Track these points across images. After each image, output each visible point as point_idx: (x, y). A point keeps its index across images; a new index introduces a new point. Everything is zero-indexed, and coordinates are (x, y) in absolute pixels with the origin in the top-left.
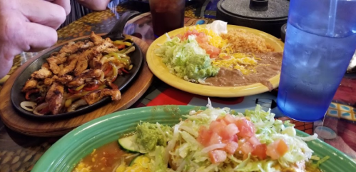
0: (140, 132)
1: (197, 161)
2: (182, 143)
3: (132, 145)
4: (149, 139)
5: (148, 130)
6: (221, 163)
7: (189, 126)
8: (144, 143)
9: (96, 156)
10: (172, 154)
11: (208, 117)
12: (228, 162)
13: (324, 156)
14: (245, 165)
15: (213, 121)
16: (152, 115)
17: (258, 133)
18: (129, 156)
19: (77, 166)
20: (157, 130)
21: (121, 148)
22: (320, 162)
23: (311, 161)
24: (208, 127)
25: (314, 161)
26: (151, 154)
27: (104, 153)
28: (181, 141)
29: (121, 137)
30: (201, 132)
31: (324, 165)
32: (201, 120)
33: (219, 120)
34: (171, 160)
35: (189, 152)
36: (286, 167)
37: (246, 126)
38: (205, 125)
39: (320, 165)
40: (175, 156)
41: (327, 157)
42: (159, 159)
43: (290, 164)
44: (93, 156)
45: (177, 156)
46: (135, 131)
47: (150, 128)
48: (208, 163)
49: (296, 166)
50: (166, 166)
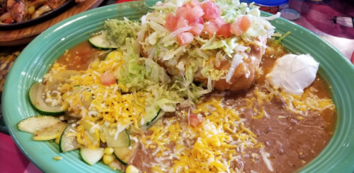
0: (108, 28)
1: (166, 45)
2: (151, 33)
3: (104, 43)
4: (118, 34)
5: (116, 26)
6: (188, 44)
7: (156, 16)
8: (115, 39)
9: (69, 56)
10: (143, 44)
11: (174, 6)
12: (195, 44)
13: (286, 32)
14: (211, 44)
15: (179, 8)
16: (119, 12)
17: (223, 15)
18: (102, 53)
19: (52, 67)
20: (126, 26)
21: (93, 46)
22: (282, 38)
23: (274, 38)
24: (174, 14)
25: (277, 38)
26: (122, 48)
27: (77, 53)
28: (150, 31)
29: (91, 37)
30: (168, 19)
31: (286, 40)
32: (168, 9)
33: (185, 6)
34: (142, 50)
35: (159, 39)
36: (248, 42)
37: (210, 8)
38: (172, 13)
39: (282, 41)
40: (145, 46)
41: (289, 33)
42: (131, 50)
43: (253, 38)
44: (66, 57)
45: (148, 45)
46: (104, 29)
47: (118, 24)
48: (176, 46)
49: (258, 40)
50: (138, 56)
